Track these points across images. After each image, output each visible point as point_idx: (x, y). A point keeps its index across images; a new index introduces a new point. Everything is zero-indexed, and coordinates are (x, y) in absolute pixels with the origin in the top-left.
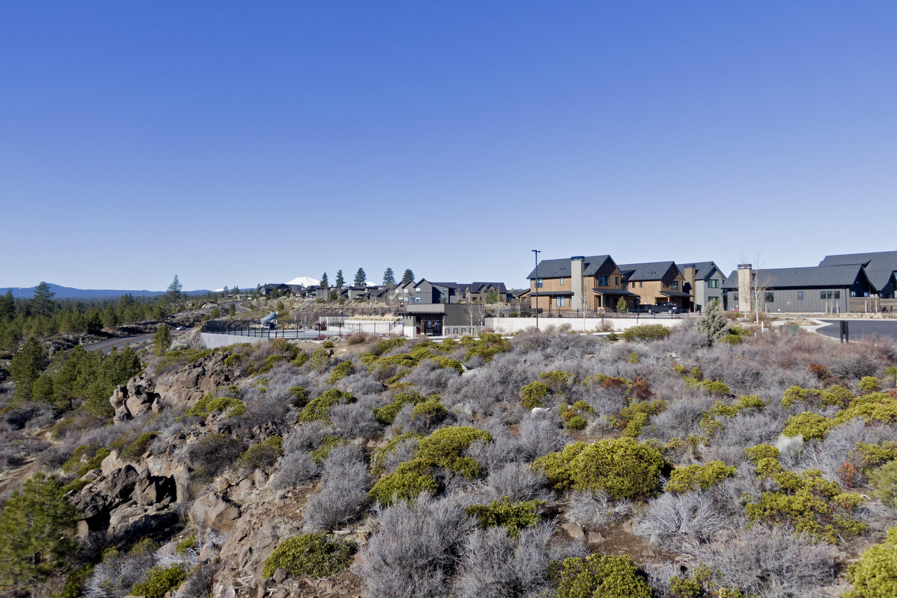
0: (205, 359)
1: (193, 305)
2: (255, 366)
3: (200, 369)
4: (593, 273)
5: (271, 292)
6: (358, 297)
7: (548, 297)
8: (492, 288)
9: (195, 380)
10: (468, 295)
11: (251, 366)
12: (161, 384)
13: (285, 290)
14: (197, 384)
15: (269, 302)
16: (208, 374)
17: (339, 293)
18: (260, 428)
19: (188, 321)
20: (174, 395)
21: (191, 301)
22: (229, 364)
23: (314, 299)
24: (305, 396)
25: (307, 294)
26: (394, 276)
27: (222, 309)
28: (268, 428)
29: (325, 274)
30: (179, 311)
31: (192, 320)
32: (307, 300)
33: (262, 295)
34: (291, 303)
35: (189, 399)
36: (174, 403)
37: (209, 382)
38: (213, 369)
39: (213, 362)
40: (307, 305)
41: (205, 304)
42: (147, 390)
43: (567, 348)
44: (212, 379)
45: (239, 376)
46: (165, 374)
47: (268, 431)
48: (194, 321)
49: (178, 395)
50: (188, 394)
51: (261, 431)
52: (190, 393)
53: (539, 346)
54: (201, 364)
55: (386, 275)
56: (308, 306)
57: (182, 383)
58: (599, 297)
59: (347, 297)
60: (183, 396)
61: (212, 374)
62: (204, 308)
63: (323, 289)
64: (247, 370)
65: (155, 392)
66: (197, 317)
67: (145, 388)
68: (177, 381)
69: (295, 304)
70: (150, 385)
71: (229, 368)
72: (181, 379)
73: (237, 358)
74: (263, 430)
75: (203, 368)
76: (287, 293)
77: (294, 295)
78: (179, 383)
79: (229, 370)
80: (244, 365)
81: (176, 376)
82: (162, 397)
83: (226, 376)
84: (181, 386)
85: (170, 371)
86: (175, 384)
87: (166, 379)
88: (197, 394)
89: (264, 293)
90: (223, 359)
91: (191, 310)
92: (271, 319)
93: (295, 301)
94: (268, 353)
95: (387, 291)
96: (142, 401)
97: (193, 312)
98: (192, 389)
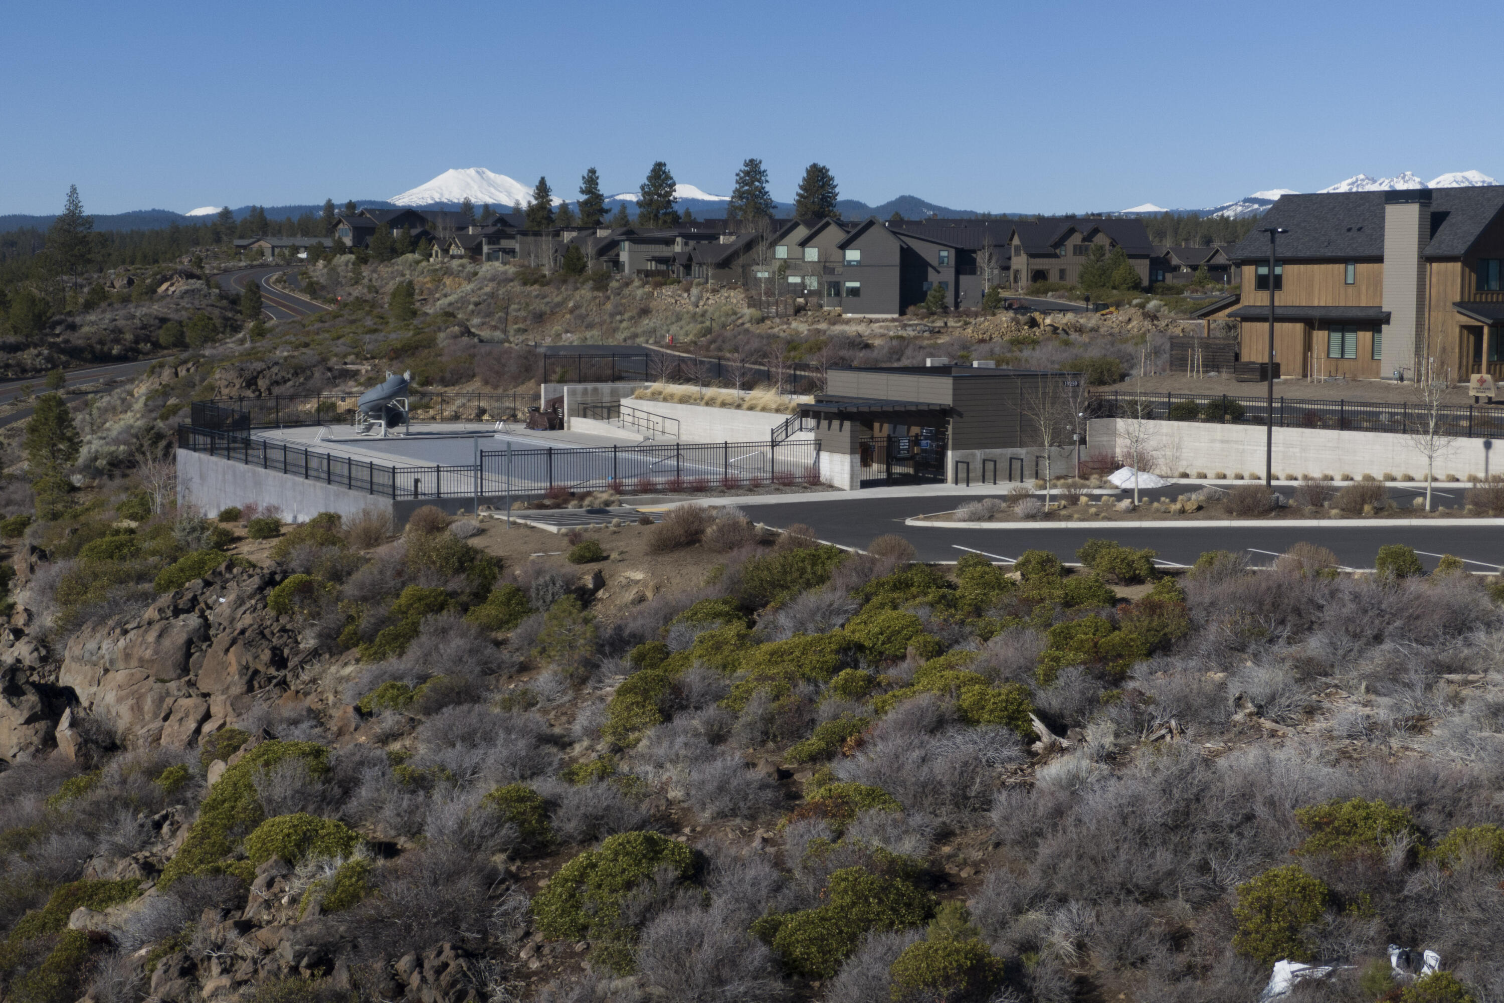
0: (208, 584)
1: (130, 282)
2: (364, 623)
3: (193, 620)
4: (1460, 248)
5: (370, 240)
6: (651, 266)
7: (1299, 327)
8: (1101, 239)
9: (179, 656)
10: (1020, 262)
11: (350, 619)
12: (79, 659)
13: (414, 232)
14: (186, 670)
15: (366, 271)
16: (221, 639)
17: (589, 249)
18: (419, 964)
19: (117, 341)
20: (120, 700)
21: (121, 269)
22: (282, 609)
23: (511, 270)
24: (540, 821)
25: (485, 249)
26: (768, 187)
27: (222, 297)
28: (446, 965)
29: (543, 182)
30: (89, 306)
31: (129, 337)
32: (487, 268)
33: (341, 249)
34: (438, 276)
35: (166, 719)
36: (121, 725)
37: (225, 666)
38: (232, 621)
39: (232, 597)
40: (487, 289)
41: (165, 279)
42: (35, 678)
43: (1378, 639)
44: (232, 656)
45: (315, 653)
46: (87, 629)
47: (445, 978)
48: (137, 341)
49: (131, 702)
50: (162, 700)
51: (424, 980)
52: (169, 701)
53: (1282, 622)
54: (194, 600)
55: (741, 182)
56: (492, 295)
57: (142, 662)
58: (1476, 332)
59: (616, 264)
60: (148, 705)
61: (234, 642)
62: (165, 296)
63: (537, 234)
64: (339, 633)
65: (61, 683)
66: (144, 327)
67: (32, 669)
68: (127, 656)
69: (448, 281)
70: (44, 660)
71: (284, 620)
72: (138, 652)
73: (306, 590)
74: (430, 975)
75: (202, 615)
76: (423, 243)
77: (446, 251)
78: (134, 663)
79: (283, 630)
80: (332, 618)
81: (122, 643)
82: (85, 703)
83: (274, 649)
84: (139, 673)
85: (103, 620)
86: (121, 664)
87: (92, 645)
88: (189, 704)
89: (348, 241)
90: (261, 589)
91: (125, 300)
92: (390, 397)
93: (448, 272)
94: (399, 574)
95: (749, 246)
96: (26, 714)
97: (131, 308)
98: (173, 685)
